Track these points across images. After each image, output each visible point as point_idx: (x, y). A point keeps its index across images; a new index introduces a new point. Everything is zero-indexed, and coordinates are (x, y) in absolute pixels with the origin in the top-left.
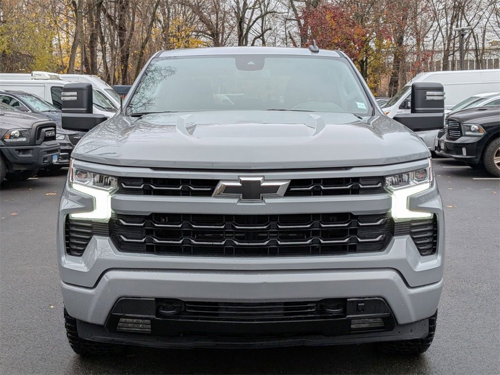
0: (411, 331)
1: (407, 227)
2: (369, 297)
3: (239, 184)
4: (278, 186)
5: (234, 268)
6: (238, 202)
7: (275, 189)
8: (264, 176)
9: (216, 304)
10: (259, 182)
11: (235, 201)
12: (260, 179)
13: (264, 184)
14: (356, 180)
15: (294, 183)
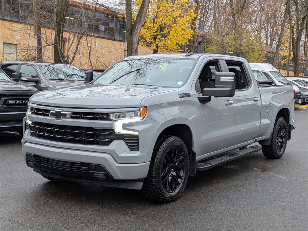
0: (133, 185)
1: (122, 137)
2: (97, 164)
3: (55, 112)
4: (67, 114)
5: (53, 146)
6: (55, 119)
7: (65, 115)
8: (62, 109)
9: (49, 159)
10: (60, 112)
11: (54, 119)
12: (61, 110)
13: (62, 113)
14: (97, 114)
15: (74, 113)
